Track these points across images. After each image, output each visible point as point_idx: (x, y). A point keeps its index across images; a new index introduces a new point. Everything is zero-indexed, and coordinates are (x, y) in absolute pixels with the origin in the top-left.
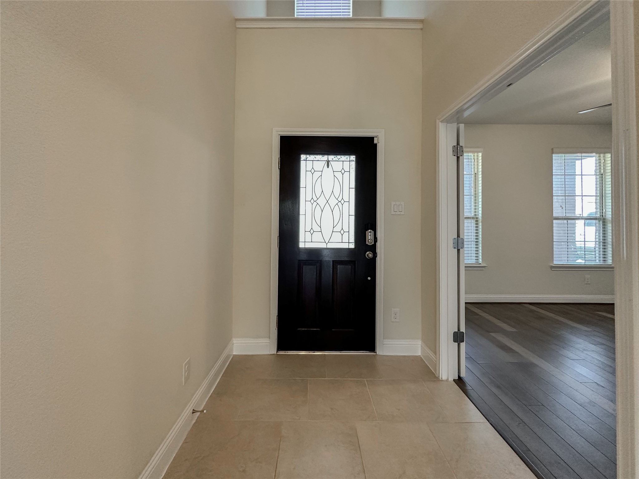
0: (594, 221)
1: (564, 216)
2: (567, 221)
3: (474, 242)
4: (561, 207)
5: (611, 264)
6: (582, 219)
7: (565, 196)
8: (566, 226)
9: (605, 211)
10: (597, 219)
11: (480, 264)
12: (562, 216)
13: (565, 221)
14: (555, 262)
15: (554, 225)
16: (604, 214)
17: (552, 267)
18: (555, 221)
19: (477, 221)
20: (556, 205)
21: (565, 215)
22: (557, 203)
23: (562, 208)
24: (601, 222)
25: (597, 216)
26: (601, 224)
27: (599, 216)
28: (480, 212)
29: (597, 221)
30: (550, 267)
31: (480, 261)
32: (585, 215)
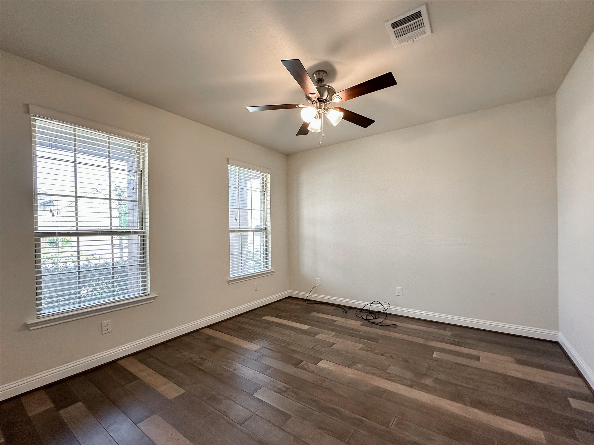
0: (260, 233)
1: (238, 229)
2: (241, 233)
3: (140, 265)
4: (236, 219)
5: (271, 269)
6: (252, 231)
7: (239, 209)
8: (240, 238)
9: (267, 223)
10: (262, 231)
11: (149, 295)
12: (237, 229)
13: (239, 234)
14: (232, 276)
15: (230, 238)
16: (266, 226)
17: (229, 281)
18: (231, 234)
19: (144, 237)
20: (232, 217)
21: (240, 227)
22: (233, 214)
23: (237, 221)
24: (264, 233)
25: (262, 228)
26: (264, 235)
27: (263, 228)
28: (148, 224)
29: (262, 233)
30: (228, 281)
31: (149, 291)
32: (254, 227)
